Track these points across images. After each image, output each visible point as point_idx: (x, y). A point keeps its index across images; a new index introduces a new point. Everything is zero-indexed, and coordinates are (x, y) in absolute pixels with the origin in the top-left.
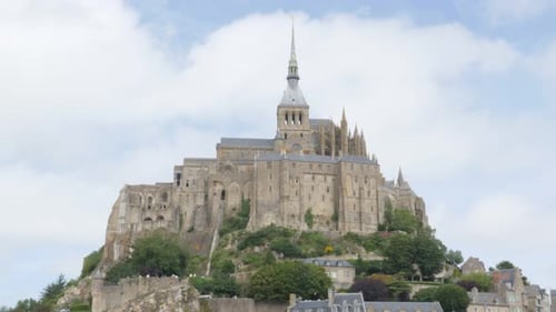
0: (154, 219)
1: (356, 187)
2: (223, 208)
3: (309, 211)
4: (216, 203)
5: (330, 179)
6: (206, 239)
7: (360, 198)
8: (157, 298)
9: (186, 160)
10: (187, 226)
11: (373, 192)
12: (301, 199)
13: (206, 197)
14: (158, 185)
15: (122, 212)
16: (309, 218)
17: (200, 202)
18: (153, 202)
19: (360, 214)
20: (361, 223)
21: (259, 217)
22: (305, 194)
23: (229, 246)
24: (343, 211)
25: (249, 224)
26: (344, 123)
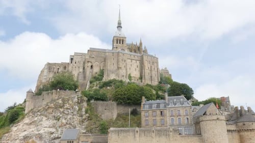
2: (92, 72)
3: (130, 75)
4: (88, 70)
5: (138, 62)
6: (84, 85)
7: (151, 70)
9: (76, 53)
11: (156, 69)
12: (126, 69)
13: (84, 68)
14: (62, 64)
16: (130, 77)
17: (81, 70)
18: (60, 70)
19: (151, 77)
20: (152, 80)
21: (108, 76)
22: (128, 67)
23: (95, 88)
24: (145, 75)
25: (104, 78)
26: (141, 44)
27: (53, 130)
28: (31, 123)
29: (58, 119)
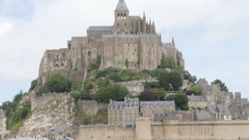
0: (60, 65)
1: (148, 49)
2: (89, 59)
3: (127, 60)
4: (86, 57)
5: (136, 45)
6: (82, 74)
7: (149, 54)
8: (57, 102)
9: (73, 38)
10: (74, 68)
11: (156, 51)
12: (123, 55)
13: (82, 55)
14: (61, 50)
15: (46, 62)
16: (127, 63)
17: (79, 57)
18: (59, 57)
19: (150, 61)
20: (150, 65)
21: (104, 63)
22: (125, 52)
23: (92, 77)
24: (142, 60)
25: (100, 67)
26: (144, 18)
27: (51, 124)
28: (36, 120)
29: (54, 116)
